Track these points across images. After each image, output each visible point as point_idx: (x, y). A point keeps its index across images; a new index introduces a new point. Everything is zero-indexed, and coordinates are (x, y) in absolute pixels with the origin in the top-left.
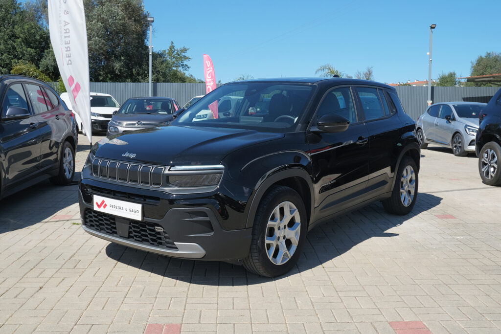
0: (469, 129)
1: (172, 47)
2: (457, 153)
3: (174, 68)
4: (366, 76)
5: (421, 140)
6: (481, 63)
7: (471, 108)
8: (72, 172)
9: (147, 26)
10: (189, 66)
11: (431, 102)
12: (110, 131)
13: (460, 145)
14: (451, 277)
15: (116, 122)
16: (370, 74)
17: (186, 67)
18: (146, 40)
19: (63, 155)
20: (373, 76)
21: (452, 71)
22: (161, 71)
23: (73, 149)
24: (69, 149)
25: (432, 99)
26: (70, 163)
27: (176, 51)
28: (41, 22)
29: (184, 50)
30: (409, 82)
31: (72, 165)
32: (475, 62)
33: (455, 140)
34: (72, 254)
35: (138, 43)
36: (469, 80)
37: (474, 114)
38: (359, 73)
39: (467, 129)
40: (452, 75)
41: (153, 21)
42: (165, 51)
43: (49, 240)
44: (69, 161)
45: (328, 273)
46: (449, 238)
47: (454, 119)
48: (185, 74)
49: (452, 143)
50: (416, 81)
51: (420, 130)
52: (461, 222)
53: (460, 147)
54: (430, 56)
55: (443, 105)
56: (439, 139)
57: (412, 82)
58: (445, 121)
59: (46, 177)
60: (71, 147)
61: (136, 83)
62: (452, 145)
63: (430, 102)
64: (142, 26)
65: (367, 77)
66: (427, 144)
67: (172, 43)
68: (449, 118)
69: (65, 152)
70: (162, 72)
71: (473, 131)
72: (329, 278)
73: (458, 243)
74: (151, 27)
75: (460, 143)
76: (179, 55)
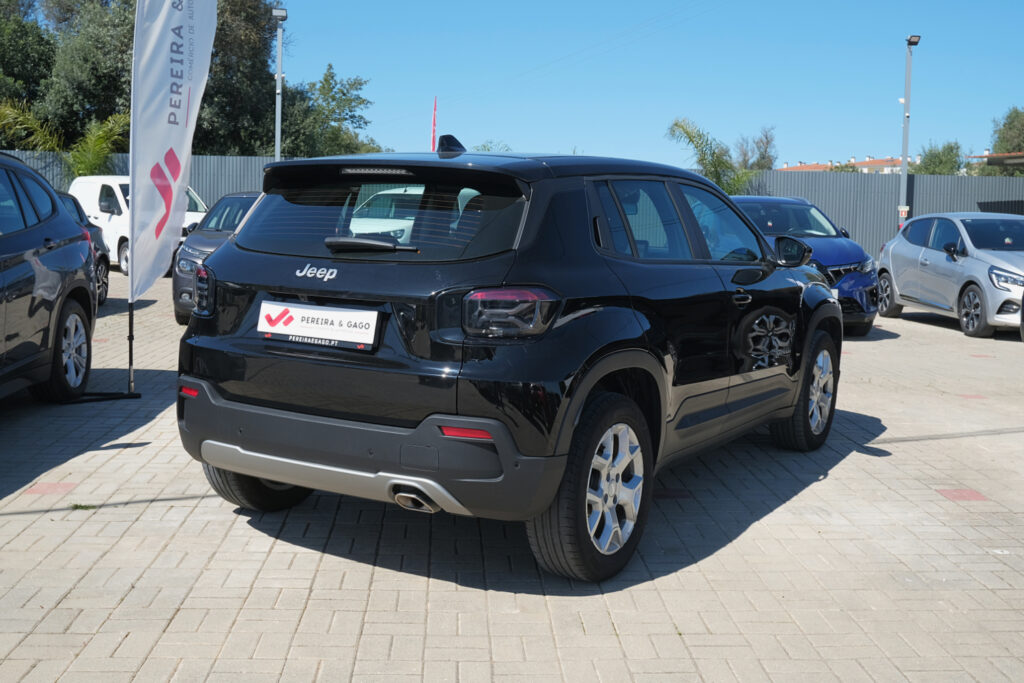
0: (998, 275)
1: (329, 77)
2: (971, 329)
3: (333, 123)
4: (759, 148)
5: (888, 296)
6: (1016, 123)
7: (1002, 228)
8: (83, 370)
9: (273, 30)
10: (367, 119)
11: (907, 208)
12: (181, 271)
13: (978, 311)
14: (992, 663)
15: (194, 249)
16: (768, 142)
17: (361, 122)
18: (270, 62)
19: (62, 331)
20: (774, 147)
21: (952, 141)
22: (302, 131)
23: (86, 318)
24: (77, 317)
25: (910, 202)
26: (78, 350)
27: (338, 86)
28: (33, 17)
29: (357, 84)
30: (853, 161)
31: (85, 354)
32: (1002, 123)
33: (966, 300)
34: (63, 592)
35: (253, 66)
36: (991, 162)
37: (1007, 240)
38: (743, 139)
39: (994, 276)
40: (952, 150)
41: (284, 19)
42: (314, 85)
43: (11, 551)
44: (77, 346)
45: (691, 649)
46: (977, 552)
47: (964, 253)
48: (357, 135)
49: (959, 307)
50: (867, 159)
51: (885, 274)
52: (1001, 509)
53: (977, 316)
54: (907, 107)
55: (938, 218)
56: (929, 297)
57: (859, 160)
58: (944, 255)
59: (21, 384)
60: (83, 312)
61: (246, 157)
62: (959, 311)
63: (904, 209)
64: (260, 29)
65: (762, 150)
66: (901, 307)
67: (330, 67)
68: (954, 250)
69: (68, 324)
70: (304, 134)
71: (1006, 282)
72: (695, 665)
73: (999, 567)
74: (279, 31)
75: (977, 306)
76: (344, 94)
